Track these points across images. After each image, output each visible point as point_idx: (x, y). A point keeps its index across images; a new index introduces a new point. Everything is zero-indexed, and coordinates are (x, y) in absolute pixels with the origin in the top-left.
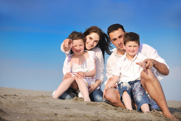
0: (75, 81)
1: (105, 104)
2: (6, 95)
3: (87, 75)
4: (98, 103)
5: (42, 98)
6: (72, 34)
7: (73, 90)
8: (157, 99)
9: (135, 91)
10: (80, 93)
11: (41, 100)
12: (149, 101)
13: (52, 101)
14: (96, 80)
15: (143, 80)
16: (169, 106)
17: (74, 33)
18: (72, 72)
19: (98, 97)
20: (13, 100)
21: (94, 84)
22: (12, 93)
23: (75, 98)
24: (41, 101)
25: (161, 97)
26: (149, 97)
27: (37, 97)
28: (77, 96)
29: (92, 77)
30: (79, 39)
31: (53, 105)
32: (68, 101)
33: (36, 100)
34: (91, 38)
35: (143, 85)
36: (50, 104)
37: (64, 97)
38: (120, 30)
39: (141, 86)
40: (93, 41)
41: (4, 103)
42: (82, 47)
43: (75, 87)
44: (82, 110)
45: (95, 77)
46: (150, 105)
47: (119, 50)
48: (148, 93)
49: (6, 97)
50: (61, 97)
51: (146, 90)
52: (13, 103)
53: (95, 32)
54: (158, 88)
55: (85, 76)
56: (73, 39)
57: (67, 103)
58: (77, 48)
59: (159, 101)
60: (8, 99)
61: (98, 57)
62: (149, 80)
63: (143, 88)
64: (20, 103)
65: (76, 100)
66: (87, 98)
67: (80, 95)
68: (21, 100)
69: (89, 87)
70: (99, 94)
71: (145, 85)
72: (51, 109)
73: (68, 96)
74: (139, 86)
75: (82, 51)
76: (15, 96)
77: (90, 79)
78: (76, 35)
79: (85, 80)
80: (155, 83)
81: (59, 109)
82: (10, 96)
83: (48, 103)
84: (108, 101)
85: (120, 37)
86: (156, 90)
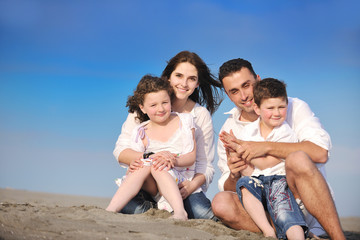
1: (212, 223)
2: (7, 205)
4: (198, 221)
5: (81, 211)
8: (319, 213)
11: (80, 215)
13: (102, 216)
14: (196, 175)
15: (291, 175)
19: (199, 210)
20: (20, 214)
21: (191, 182)
22: (22, 200)
23: (151, 210)
24: (79, 218)
25: (329, 210)
26: (304, 211)
27: (72, 209)
28: (155, 206)
30: (160, 89)
31: (105, 224)
32: (139, 217)
33: (69, 215)
34: (179, 75)
36: (99, 222)
38: (244, 70)
41: (3, 220)
43: (151, 188)
44: (165, 235)
46: (305, 228)
47: (243, 112)
48: (302, 202)
49: (7, 209)
52: (23, 220)
53: (184, 61)
54: (321, 191)
57: (133, 221)
59: (324, 219)
60: (12, 212)
62: (304, 174)
64: (36, 220)
65: (153, 214)
67: (161, 204)
68: (38, 214)
70: (200, 203)
72: (100, 234)
76: (26, 207)
80: (316, 181)
81: (116, 233)
82: (15, 206)
83: (93, 221)
84: (219, 218)
85: (244, 85)
86: (318, 196)
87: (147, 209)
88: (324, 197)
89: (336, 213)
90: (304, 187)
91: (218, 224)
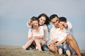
1: (49, 52)
3: (40, 38)
4: (46, 51)
5: (18, 50)
7: (33, 45)
8: (75, 49)
10: (37, 47)
11: (17, 51)
13: (23, 51)
14: (45, 40)
15: (68, 40)
16: (81, 53)
18: (32, 36)
19: (46, 49)
20: (3, 51)
21: (43, 42)
22: (3, 47)
23: (34, 49)
25: (77, 48)
27: (15, 49)
28: (35, 48)
29: (43, 39)
30: (36, 20)
32: (31, 51)
33: (15, 51)
34: (41, 19)
36: (22, 52)
37: (29, 49)
42: (38, 24)
43: (34, 44)
44: (38, 55)
45: (44, 39)
50: (27, 49)
51: (69, 45)
52: (4, 52)
53: (43, 16)
54: (75, 44)
55: (39, 38)
56: (33, 21)
57: (30, 52)
59: (76, 50)
61: (45, 29)
62: (71, 40)
64: (7, 52)
65: (35, 50)
66: (40, 49)
67: (37, 48)
68: (7, 50)
69: (41, 44)
70: (46, 47)
71: (69, 43)
72: (22, 55)
73: (31, 49)
76: (4, 49)
77: (42, 40)
78: (35, 19)
79: (39, 40)
80: (74, 41)
81: (26, 55)
82: (2, 49)
83: (21, 52)
84: (51, 51)
86: (74, 45)
87: (33, 49)
88: (76, 45)
89: (79, 49)
91: (50, 52)
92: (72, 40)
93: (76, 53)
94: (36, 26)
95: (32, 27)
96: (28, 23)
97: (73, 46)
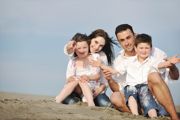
0: (78, 85)
1: (110, 109)
2: (7, 100)
4: (103, 108)
5: (44, 103)
6: (75, 36)
7: (76, 95)
8: (164, 103)
9: (141, 95)
10: (84, 97)
11: (43, 105)
12: (157, 106)
13: (55, 106)
14: (101, 84)
15: (150, 84)
16: (178, 112)
17: (78, 35)
18: (75, 76)
19: (103, 102)
20: (14, 104)
21: (99, 89)
22: (14, 98)
23: (79, 102)
24: (43, 106)
25: (169, 102)
26: (157, 102)
27: (40, 102)
28: (81, 101)
29: (97, 80)
30: (83, 41)
31: (56, 110)
32: (72, 105)
33: (38, 105)
35: (150, 89)
36: (53, 108)
37: (67, 102)
38: (128, 30)
39: (149, 90)
40: (99, 45)
41: (5, 108)
43: (79, 91)
44: (87, 115)
45: (100, 81)
46: (157, 111)
48: (156, 98)
49: (7, 102)
50: (65, 102)
51: (153, 95)
52: (15, 108)
53: (101, 36)
54: (165, 92)
57: (71, 108)
58: (82, 50)
59: (167, 106)
60: (9, 103)
62: (157, 84)
63: (151, 92)
64: (22, 108)
65: (80, 104)
66: (91, 103)
67: (84, 100)
68: (23, 104)
70: (104, 99)
71: (152, 89)
72: (54, 115)
73: (71, 101)
74: (147, 91)
75: (86, 54)
76: (17, 101)
77: (95, 83)
78: (80, 37)
79: (88, 84)
80: (163, 87)
81: (62, 114)
82: (11, 101)
83: (51, 108)
85: (128, 38)
86: (164, 95)
87: (77, 102)
88: (167, 95)
90: (157, 90)
91: (113, 109)
92: (160, 83)
93: (168, 113)
94: (83, 53)
95: (75, 55)
96: (67, 47)
97: (162, 98)
